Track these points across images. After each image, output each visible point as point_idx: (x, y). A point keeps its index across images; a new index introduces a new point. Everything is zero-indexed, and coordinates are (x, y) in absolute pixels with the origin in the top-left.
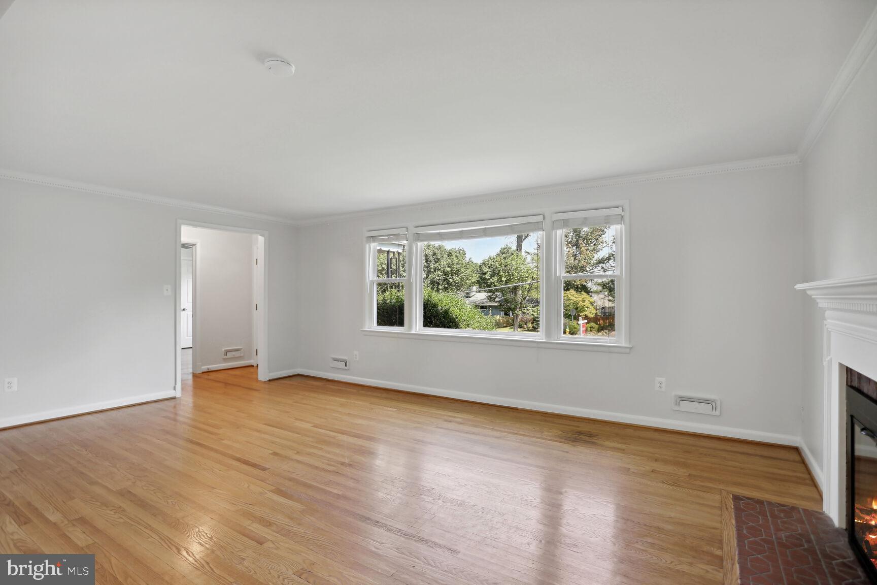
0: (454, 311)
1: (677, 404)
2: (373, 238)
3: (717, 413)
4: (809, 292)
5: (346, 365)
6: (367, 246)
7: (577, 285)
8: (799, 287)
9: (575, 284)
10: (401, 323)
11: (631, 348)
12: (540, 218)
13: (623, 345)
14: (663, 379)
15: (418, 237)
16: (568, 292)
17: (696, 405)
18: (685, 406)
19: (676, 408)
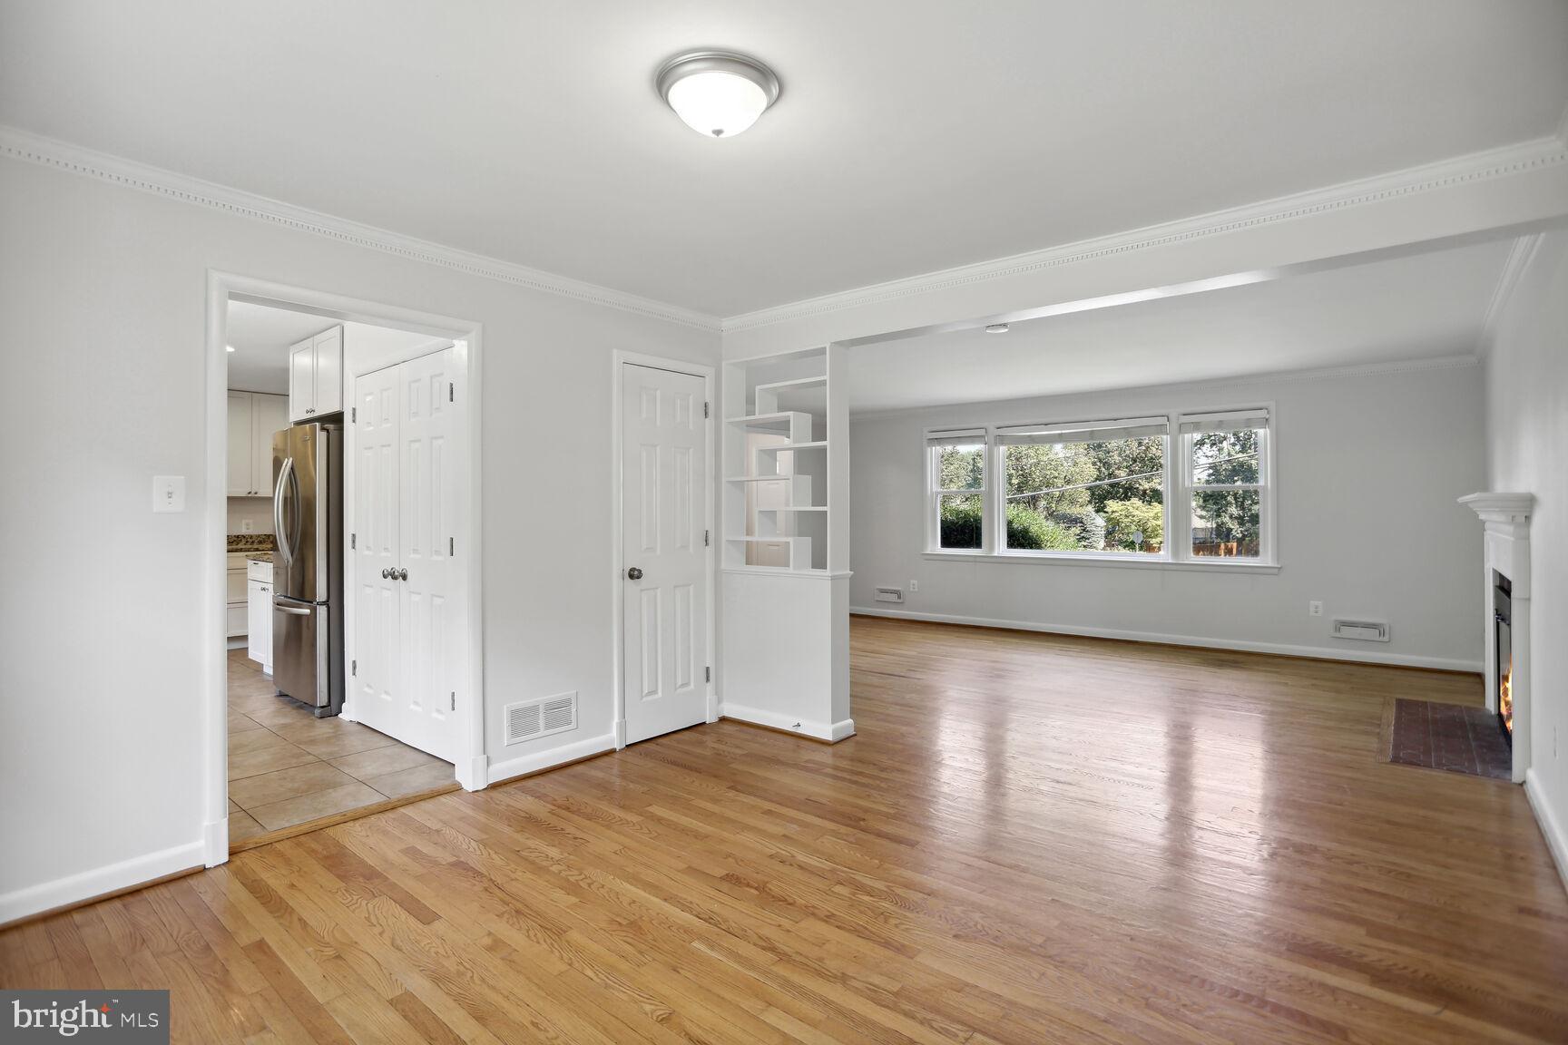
0: (1034, 529)
1: (1337, 629)
2: (939, 441)
3: (1386, 639)
4: (1470, 505)
5: (899, 597)
6: (929, 449)
7: (1144, 491)
8: (1461, 499)
9: (1141, 488)
10: (978, 545)
11: (1280, 568)
12: (1163, 421)
13: (1270, 564)
14: (1319, 603)
15: (1001, 440)
16: (1127, 503)
17: (1359, 630)
18: (1346, 632)
19: (1338, 635)
